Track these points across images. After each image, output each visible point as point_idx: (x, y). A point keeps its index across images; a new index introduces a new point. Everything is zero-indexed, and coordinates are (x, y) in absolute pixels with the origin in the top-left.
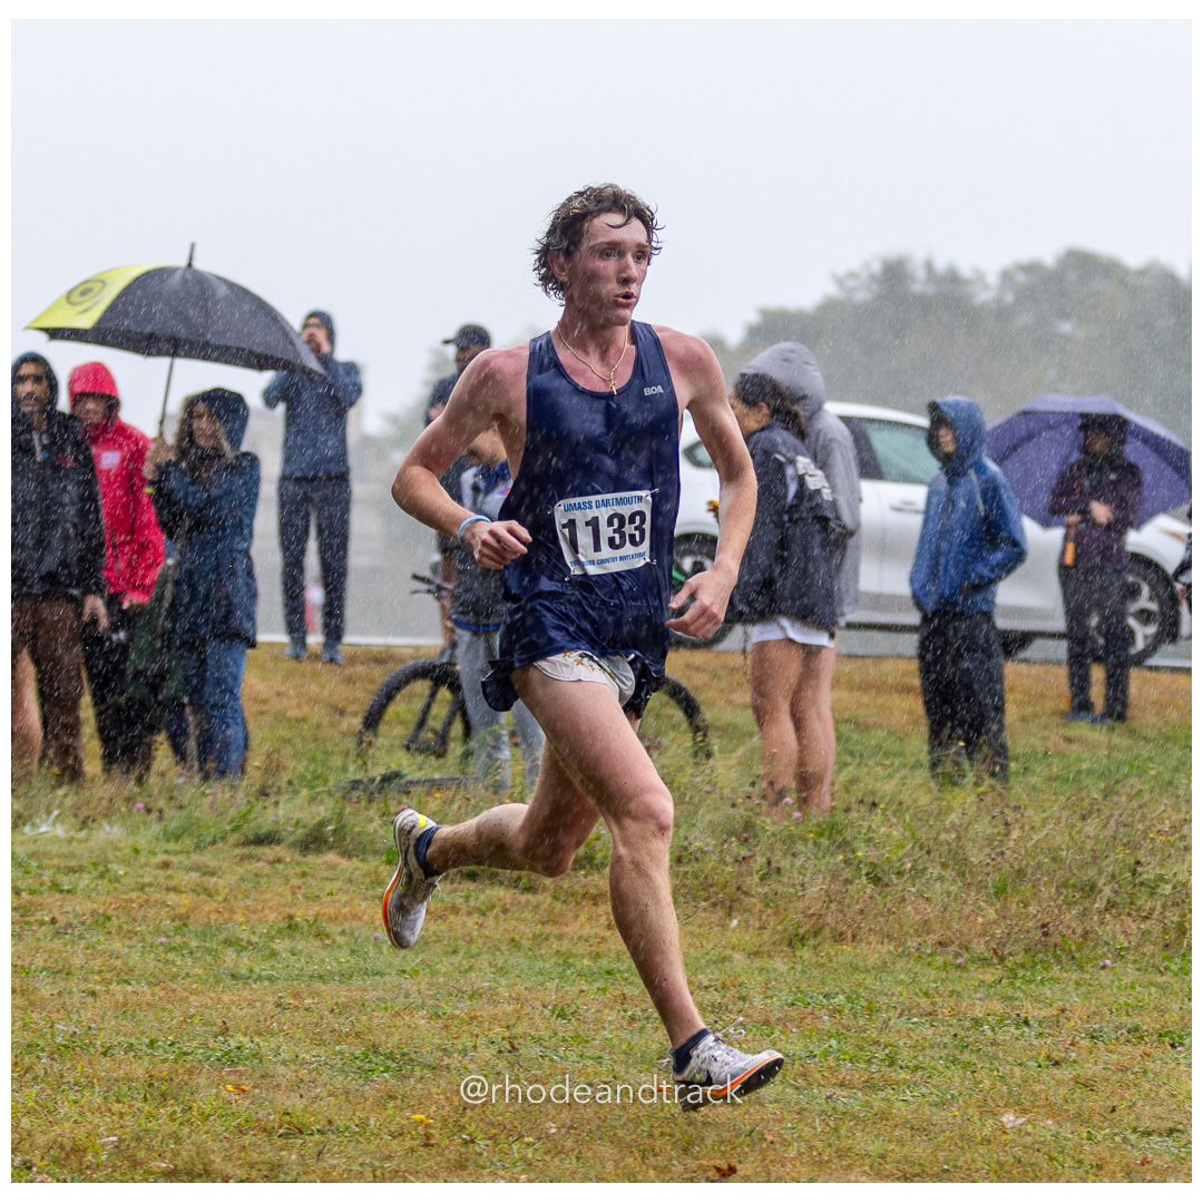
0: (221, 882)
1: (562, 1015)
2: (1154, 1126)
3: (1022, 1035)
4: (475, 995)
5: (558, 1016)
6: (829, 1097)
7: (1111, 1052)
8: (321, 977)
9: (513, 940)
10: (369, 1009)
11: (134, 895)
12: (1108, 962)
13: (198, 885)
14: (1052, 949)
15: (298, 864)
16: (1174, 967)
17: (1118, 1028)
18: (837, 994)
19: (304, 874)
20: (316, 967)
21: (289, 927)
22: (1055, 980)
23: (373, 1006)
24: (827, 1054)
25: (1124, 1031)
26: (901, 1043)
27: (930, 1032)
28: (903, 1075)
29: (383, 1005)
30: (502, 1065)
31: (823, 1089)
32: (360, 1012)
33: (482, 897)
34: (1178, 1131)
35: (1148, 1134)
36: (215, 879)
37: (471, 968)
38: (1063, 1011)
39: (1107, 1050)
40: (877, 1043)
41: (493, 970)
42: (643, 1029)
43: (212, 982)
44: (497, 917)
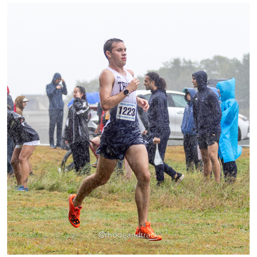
0: (32, 198)
1: (107, 225)
2: (237, 246)
3: (208, 227)
4: (88, 221)
5: (106, 225)
6: (166, 241)
7: (227, 230)
8: (54, 218)
9: (96, 209)
10: (65, 225)
11: (13, 201)
12: (226, 211)
13: (27, 199)
14: (214, 208)
15: (49, 194)
16: (241, 211)
17: (229, 225)
18: (167, 219)
19: (50, 196)
20: (53, 216)
21: (47, 207)
22: (215, 215)
23: (66, 224)
24: (165, 232)
25: (230, 225)
26: (181, 229)
27: (188, 227)
28: (182, 236)
29: (68, 224)
30: (94, 236)
31: (164, 240)
32: (63, 225)
33: (89, 200)
34: (242, 247)
35: (235, 248)
36: (31, 197)
37: (87, 215)
38: (217, 222)
39: (226, 230)
40: (176, 229)
41: (92, 216)
42: (125, 228)
43: (30, 220)
44: (92, 204)
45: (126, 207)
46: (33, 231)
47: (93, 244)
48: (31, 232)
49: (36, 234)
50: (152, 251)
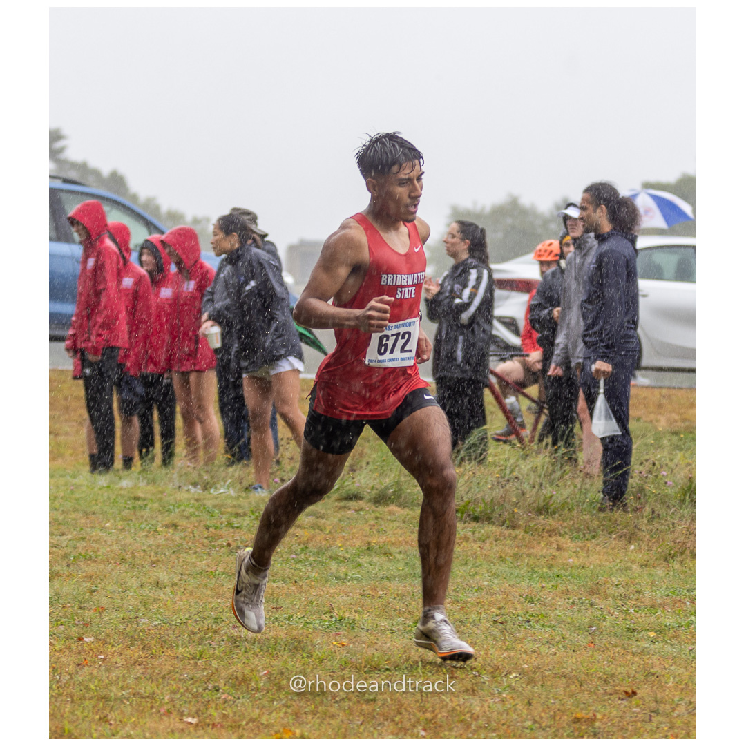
0: (328, 522)
1: (531, 601)
4: (479, 589)
5: (529, 602)
6: (691, 650)
8: (388, 578)
9: (501, 557)
10: (416, 598)
13: (314, 524)
15: (374, 511)
19: (377, 518)
20: (384, 573)
21: (368, 549)
24: (689, 624)
30: (496, 631)
31: (687, 646)
32: (411, 599)
33: (482, 531)
36: (324, 520)
37: (476, 573)
41: (490, 574)
42: (579, 610)
43: (323, 581)
44: (491, 543)
45: (582, 554)
46: (331, 612)
47: (492, 651)
48: (324, 614)
49: (340, 620)
50: (653, 674)
